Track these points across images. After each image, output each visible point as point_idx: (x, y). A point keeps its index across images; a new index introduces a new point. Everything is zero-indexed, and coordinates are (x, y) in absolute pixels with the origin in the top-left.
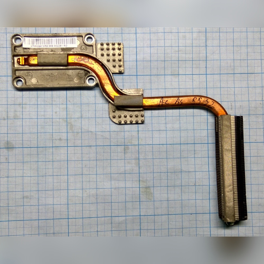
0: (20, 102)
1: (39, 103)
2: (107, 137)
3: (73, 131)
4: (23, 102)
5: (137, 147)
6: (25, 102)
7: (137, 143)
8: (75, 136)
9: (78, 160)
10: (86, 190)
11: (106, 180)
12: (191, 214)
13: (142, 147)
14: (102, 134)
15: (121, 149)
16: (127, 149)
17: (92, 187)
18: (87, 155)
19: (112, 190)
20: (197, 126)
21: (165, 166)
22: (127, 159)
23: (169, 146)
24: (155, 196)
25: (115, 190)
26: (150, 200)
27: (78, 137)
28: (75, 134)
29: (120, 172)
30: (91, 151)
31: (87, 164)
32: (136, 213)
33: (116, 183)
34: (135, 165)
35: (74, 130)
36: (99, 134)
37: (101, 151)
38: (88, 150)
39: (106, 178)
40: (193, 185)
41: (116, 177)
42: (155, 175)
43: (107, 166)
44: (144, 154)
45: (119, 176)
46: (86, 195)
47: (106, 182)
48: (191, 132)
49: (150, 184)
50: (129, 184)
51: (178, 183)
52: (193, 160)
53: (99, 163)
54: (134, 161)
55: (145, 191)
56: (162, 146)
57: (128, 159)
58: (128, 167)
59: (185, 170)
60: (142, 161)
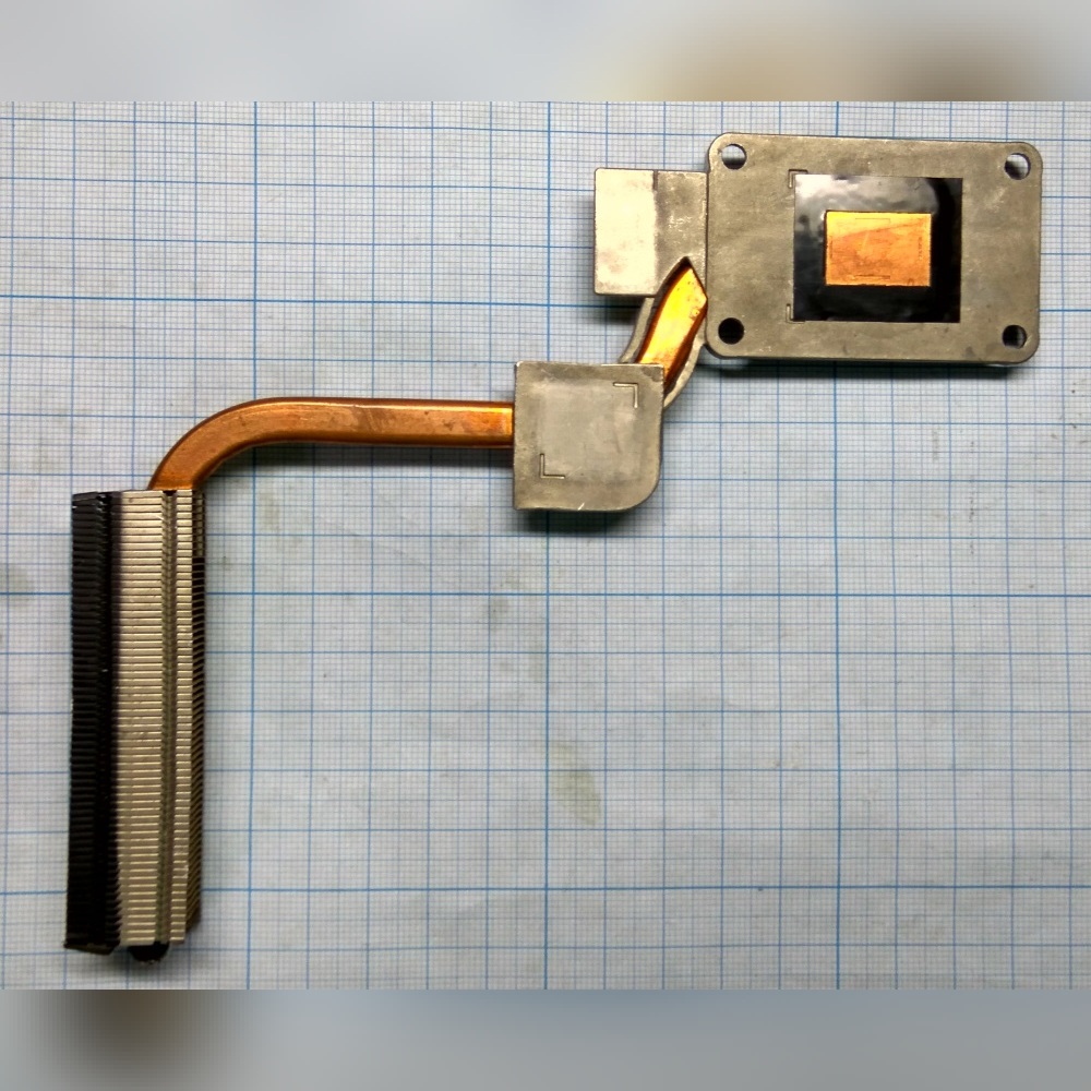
0: (63, 406)
1: (141, 410)
2: (417, 556)
3: (278, 529)
4: (75, 407)
5: (541, 602)
6: (82, 407)
7: (539, 587)
8: (287, 549)
9: (298, 650)
10: (326, 773)
11: (409, 738)
12: (760, 888)
13: (562, 603)
14: (398, 545)
15: (473, 608)
16: (497, 609)
17: (350, 761)
18: (334, 632)
19: (432, 779)
20: (793, 523)
21: (656, 685)
22: (498, 650)
23: (672, 603)
24: (609, 809)
25: (444, 779)
26: (590, 827)
27: (298, 555)
28: (286, 544)
29: (468, 702)
30: (352, 614)
31: (333, 667)
32: (530, 876)
33: (450, 750)
34: (532, 679)
35: (281, 526)
36: (387, 544)
37: (393, 614)
38: (340, 608)
39: (409, 726)
40: (772, 766)
41: (450, 726)
42: (613, 720)
43: (416, 678)
44: (568, 633)
45: (462, 720)
46: (325, 797)
47: (409, 744)
48: (764, 546)
49: (593, 757)
50: (502, 757)
51: (708, 755)
52: (773, 660)
53: (380, 666)
54: (525, 660)
55: (570, 788)
56: (643, 603)
57: (504, 650)
58: (503, 685)
59: (737, 703)
60: (562, 662)
